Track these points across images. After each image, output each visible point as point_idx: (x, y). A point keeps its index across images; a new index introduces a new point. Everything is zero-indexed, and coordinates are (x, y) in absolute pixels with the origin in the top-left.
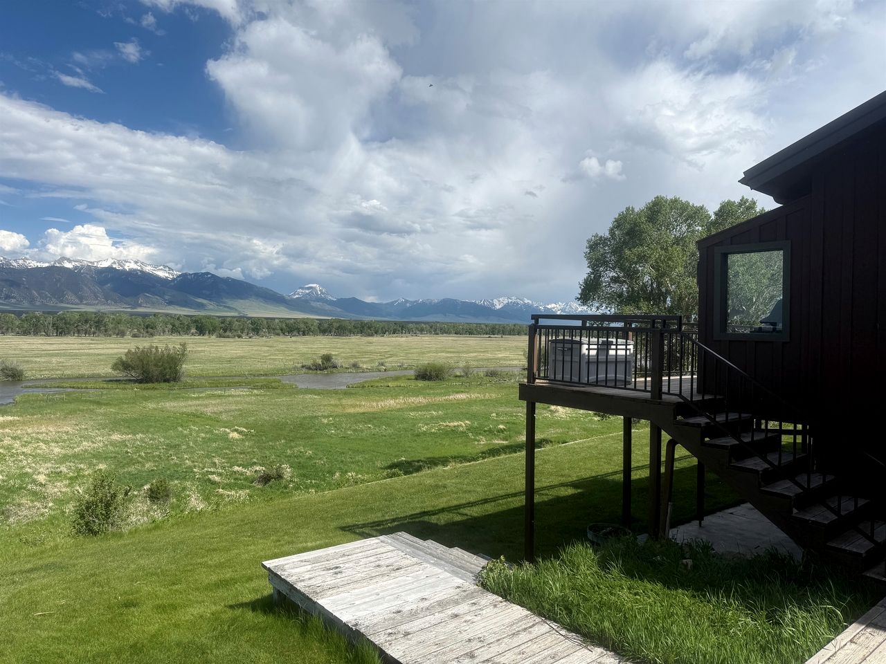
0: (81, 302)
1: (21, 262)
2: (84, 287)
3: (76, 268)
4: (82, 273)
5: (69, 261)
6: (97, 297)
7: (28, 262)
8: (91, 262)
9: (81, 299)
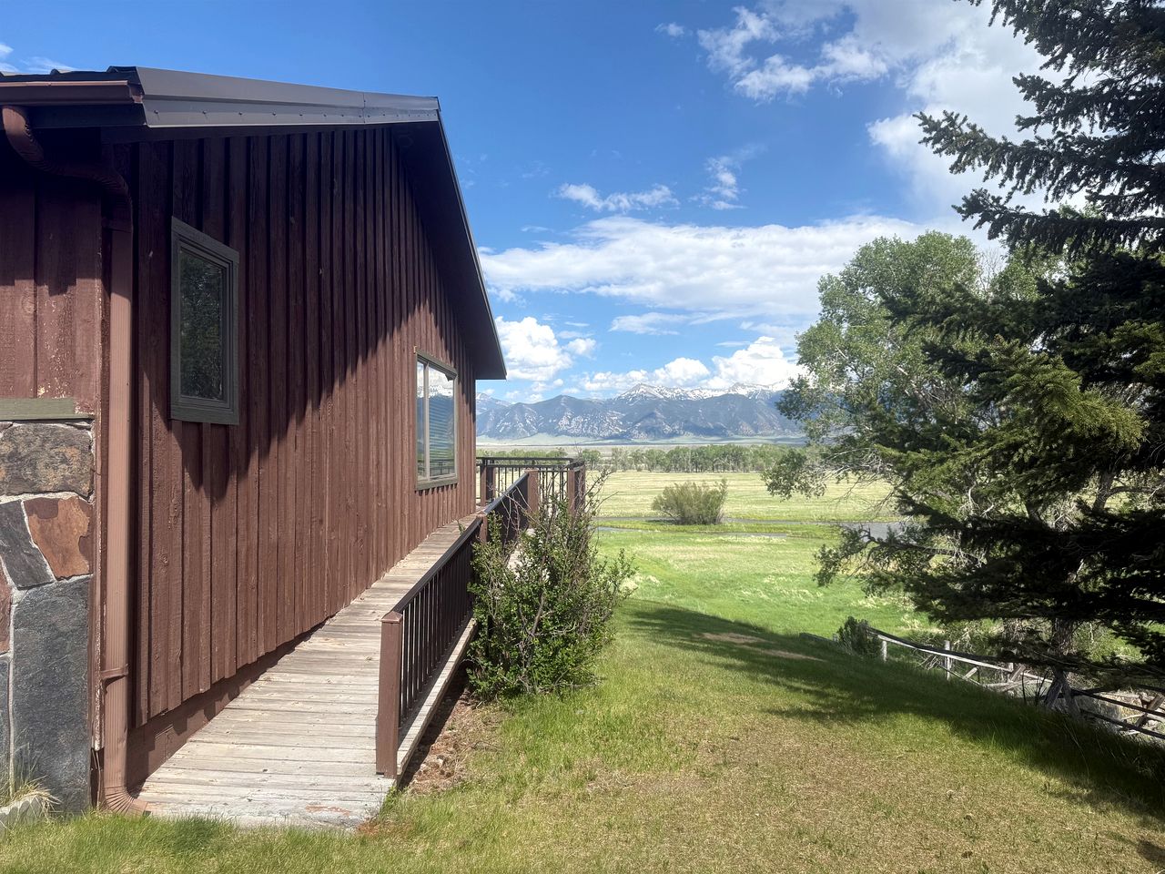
0: (756, 432)
1: (697, 392)
2: (760, 416)
3: (750, 394)
4: (756, 400)
5: (743, 386)
6: (773, 426)
7: (704, 391)
8: (765, 386)
9: (756, 429)
